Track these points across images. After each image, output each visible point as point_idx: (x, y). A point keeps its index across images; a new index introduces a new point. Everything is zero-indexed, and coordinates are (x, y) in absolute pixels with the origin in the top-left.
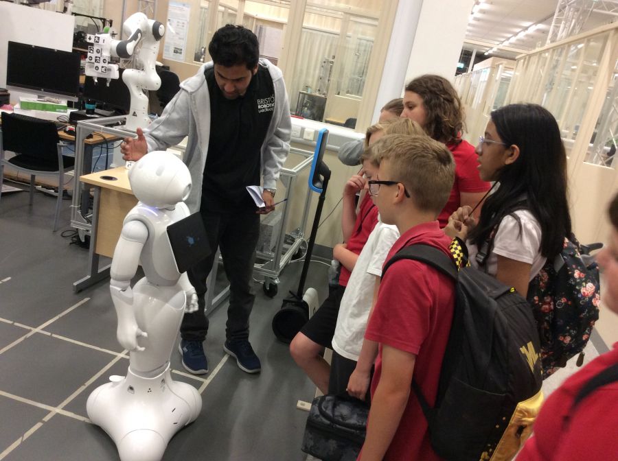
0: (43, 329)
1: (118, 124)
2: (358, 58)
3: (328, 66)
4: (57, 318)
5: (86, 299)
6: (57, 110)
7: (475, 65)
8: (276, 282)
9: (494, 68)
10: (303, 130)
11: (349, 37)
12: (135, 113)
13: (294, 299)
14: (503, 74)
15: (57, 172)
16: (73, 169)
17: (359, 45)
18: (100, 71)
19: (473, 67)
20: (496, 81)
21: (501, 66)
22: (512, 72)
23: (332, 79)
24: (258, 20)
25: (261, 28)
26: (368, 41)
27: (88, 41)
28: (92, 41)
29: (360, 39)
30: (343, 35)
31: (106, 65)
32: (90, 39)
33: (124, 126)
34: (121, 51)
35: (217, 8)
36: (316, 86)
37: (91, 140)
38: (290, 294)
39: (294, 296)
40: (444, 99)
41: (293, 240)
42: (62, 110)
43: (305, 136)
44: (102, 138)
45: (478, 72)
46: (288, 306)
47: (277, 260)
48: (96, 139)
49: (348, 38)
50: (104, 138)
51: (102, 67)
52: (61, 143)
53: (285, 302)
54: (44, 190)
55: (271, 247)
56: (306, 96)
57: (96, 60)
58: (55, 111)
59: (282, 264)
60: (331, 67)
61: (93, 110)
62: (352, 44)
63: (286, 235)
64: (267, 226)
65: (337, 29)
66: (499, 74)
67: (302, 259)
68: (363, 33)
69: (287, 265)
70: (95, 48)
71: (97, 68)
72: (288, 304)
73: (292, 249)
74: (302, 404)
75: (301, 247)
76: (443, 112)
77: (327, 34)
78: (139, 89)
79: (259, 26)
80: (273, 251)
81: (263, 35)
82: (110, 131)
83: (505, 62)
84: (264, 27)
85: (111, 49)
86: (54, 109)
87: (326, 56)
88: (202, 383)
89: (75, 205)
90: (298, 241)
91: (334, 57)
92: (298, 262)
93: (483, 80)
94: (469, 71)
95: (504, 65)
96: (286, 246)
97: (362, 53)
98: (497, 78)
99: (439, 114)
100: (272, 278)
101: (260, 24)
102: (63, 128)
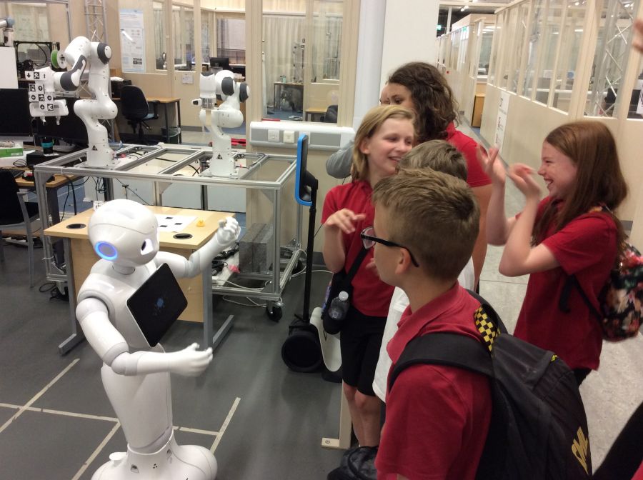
0: (32, 406)
1: (78, 162)
2: (330, 37)
3: (299, 50)
4: (45, 389)
5: (76, 361)
6: (12, 154)
7: (453, 25)
8: (279, 304)
9: (473, 26)
10: (281, 133)
11: (317, 16)
12: (94, 147)
13: (300, 323)
14: (484, 30)
15: (23, 223)
16: (39, 217)
17: (329, 22)
18: (46, 109)
19: (451, 26)
20: (478, 37)
21: (480, 23)
22: (493, 27)
23: (305, 63)
24: (218, 13)
25: (222, 22)
26: (337, 17)
27: (27, 78)
28: (32, 78)
29: (329, 17)
30: (310, 15)
31: (52, 102)
32: (29, 76)
33: (86, 163)
34: (66, 84)
35: (171, 7)
36: (291, 75)
37: (53, 183)
38: (295, 317)
39: (300, 319)
40: (434, 89)
41: (291, 253)
42: (18, 154)
43: (286, 140)
44: (65, 178)
45: (457, 32)
46: (295, 333)
47: (277, 280)
48: (58, 180)
49: (316, 18)
50: (68, 178)
51: (48, 105)
52: (22, 191)
53: (291, 328)
54: (15, 241)
55: (268, 266)
56: (282, 87)
57: (40, 99)
58: (10, 156)
59: (282, 283)
60: (303, 51)
61: (51, 148)
62: (321, 23)
63: (282, 249)
64: (260, 244)
65: (302, 11)
66: (480, 31)
67: (303, 272)
68: (331, 10)
69: (288, 283)
70: (37, 85)
71: (42, 107)
72: (295, 329)
73: (292, 263)
74: (327, 442)
75: (300, 259)
76: (433, 103)
77: (293, 17)
78: (94, 121)
79: (220, 20)
80: (271, 269)
81: (226, 28)
82: (71, 171)
83: (484, 17)
84: (226, 20)
85: (54, 83)
86: (8, 153)
87: (296, 41)
88: (214, 437)
89: (47, 257)
90: (296, 253)
91: (304, 41)
92: (300, 276)
93: (464, 38)
94: (448, 32)
95: (483, 21)
96: (283, 261)
97: (332, 31)
98: (478, 35)
99: (430, 107)
100: (274, 302)
101: (221, 17)
102: (21, 174)
